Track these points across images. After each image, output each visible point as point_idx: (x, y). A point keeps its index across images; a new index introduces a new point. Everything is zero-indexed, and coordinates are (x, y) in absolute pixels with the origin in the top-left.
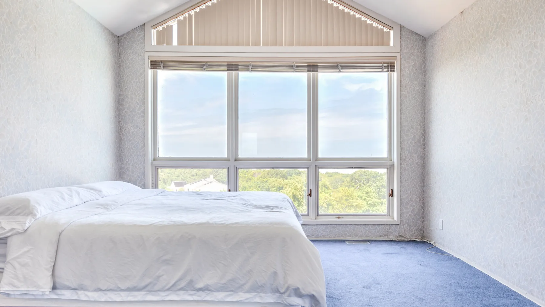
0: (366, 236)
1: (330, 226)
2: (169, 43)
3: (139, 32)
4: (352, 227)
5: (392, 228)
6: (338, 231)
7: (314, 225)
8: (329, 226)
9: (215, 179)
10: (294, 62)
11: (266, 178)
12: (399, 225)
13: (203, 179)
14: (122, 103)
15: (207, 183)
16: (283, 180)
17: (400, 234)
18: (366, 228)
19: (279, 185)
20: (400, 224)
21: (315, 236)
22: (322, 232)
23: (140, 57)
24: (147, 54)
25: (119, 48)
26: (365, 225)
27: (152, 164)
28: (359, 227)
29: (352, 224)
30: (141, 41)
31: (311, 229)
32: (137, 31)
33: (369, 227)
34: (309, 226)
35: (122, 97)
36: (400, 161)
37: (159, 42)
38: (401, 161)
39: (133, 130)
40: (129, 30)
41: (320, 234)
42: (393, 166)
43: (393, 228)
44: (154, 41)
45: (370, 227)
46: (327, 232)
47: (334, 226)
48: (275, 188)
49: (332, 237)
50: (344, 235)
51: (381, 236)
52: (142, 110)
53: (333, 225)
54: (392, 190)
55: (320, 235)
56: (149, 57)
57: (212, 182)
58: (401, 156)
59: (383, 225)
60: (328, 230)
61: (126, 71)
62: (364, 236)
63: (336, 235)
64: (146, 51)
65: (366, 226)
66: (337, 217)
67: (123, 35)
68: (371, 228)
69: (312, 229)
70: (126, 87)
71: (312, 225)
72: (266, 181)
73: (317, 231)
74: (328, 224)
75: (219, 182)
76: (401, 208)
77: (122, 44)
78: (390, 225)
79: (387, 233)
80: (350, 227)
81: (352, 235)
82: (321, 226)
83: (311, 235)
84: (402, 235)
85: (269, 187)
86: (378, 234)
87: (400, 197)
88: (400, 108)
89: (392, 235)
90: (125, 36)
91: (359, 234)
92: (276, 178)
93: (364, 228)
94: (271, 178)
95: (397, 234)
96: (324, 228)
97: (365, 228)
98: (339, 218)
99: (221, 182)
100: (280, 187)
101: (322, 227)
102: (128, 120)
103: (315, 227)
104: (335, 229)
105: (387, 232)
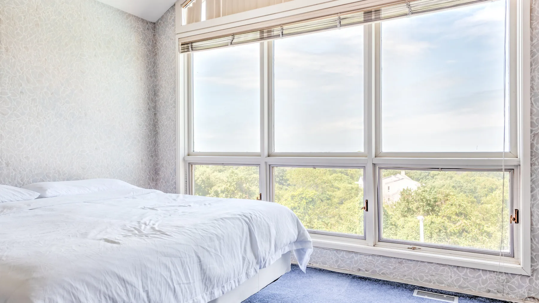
0: (460, 287)
1: (395, 260)
2: (198, 20)
3: (171, 14)
4: (433, 267)
5: (513, 280)
6: (408, 270)
7: (369, 255)
8: (393, 259)
9: (408, 176)
10: (338, 13)
11: (473, 176)
12: (529, 276)
13: (393, 175)
14: (158, 94)
15: (398, 179)
16: (497, 180)
17: (533, 295)
18: (460, 274)
19: (491, 186)
20: (532, 275)
21: (370, 271)
22: (381, 267)
23: (172, 41)
24: (178, 36)
25: (154, 35)
26: (458, 267)
27: (184, 160)
28: (446, 268)
29: (432, 263)
30: (173, 23)
31: (364, 260)
32: (170, 13)
33: (465, 271)
34: (362, 256)
35: (158, 88)
36: (531, 159)
37: (190, 21)
38: (534, 159)
39: (166, 123)
40: (163, 14)
41: (377, 270)
42: (519, 166)
43: (516, 280)
44: (184, 21)
45: (468, 272)
46: (390, 268)
47: (401, 262)
48: (486, 189)
49: (398, 278)
50: (418, 279)
51: (489, 291)
52: (174, 99)
53: (401, 260)
54: (517, 212)
55: (377, 272)
56: (180, 40)
57: (403, 179)
58: (534, 149)
59: (494, 272)
60: (391, 266)
61: (160, 59)
62: (455, 286)
63: (405, 276)
64: (176, 33)
65: (460, 269)
66: (411, 246)
67: (158, 21)
68: (468, 274)
69: (366, 261)
70: (161, 76)
71: (366, 255)
72: (474, 180)
73: (374, 264)
74: (392, 257)
75: (413, 179)
76: (534, 245)
77: (158, 31)
78: (510, 275)
79: (504, 289)
80: (428, 267)
81: (434, 280)
82: (379, 258)
83: (364, 270)
84: (536, 297)
85: (475, 187)
86: (483, 286)
87: (532, 225)
88: (529, 61)
89: (514, 293)
90: (160, 21)
91: (445, 280)
92: (488, 177)
93: (455, 272)
94: (480, 176)
95: (524, 292)
96: (384, 262)
97: (457, 272)
98: (414, 249)
99: (414, 179)
100: (492, 188)
101: (381, 259)
102: (162, 111)
103: (371, 258)
104: (403, 265)
105: (503, 285)
